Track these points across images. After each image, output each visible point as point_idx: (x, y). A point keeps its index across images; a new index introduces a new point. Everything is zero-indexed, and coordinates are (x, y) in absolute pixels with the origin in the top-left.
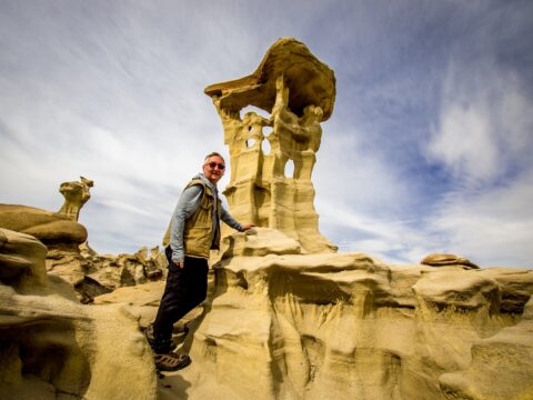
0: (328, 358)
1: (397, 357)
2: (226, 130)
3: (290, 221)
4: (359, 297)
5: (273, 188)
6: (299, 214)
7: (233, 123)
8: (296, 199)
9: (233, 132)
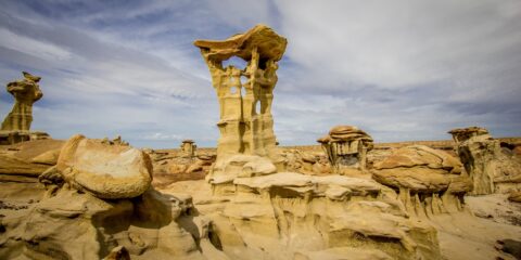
0: (295, 219)
1: (319, 216)
2: (214, 77)
3: (261, 142)
4: (307, 197)
5: (252, 125)
6: (266, 137)
7: (218, 72)
8: (263, 128)
9: (219, 79)
